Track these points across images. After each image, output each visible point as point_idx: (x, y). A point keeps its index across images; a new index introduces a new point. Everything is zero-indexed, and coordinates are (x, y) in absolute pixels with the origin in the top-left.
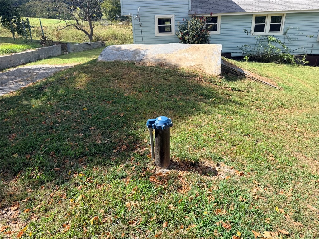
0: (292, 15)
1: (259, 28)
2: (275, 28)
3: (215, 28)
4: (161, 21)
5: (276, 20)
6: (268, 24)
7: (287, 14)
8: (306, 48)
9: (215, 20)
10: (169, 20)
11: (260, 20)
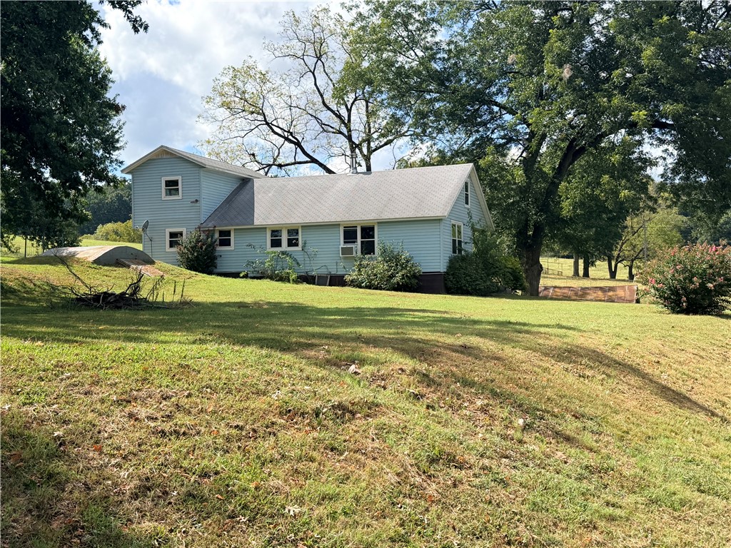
0: (308, 227)
1: (276, 243)
2: (292, 243)
3: (227, 243)
4: (172, 235)
5: (293, 232)
6: (284, 238)
7: (302, 226)
8: (329, 267)
9: (228, 233)
10: (181, 234)
11: (276, 233)
